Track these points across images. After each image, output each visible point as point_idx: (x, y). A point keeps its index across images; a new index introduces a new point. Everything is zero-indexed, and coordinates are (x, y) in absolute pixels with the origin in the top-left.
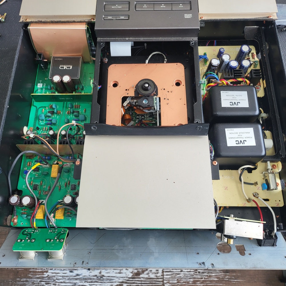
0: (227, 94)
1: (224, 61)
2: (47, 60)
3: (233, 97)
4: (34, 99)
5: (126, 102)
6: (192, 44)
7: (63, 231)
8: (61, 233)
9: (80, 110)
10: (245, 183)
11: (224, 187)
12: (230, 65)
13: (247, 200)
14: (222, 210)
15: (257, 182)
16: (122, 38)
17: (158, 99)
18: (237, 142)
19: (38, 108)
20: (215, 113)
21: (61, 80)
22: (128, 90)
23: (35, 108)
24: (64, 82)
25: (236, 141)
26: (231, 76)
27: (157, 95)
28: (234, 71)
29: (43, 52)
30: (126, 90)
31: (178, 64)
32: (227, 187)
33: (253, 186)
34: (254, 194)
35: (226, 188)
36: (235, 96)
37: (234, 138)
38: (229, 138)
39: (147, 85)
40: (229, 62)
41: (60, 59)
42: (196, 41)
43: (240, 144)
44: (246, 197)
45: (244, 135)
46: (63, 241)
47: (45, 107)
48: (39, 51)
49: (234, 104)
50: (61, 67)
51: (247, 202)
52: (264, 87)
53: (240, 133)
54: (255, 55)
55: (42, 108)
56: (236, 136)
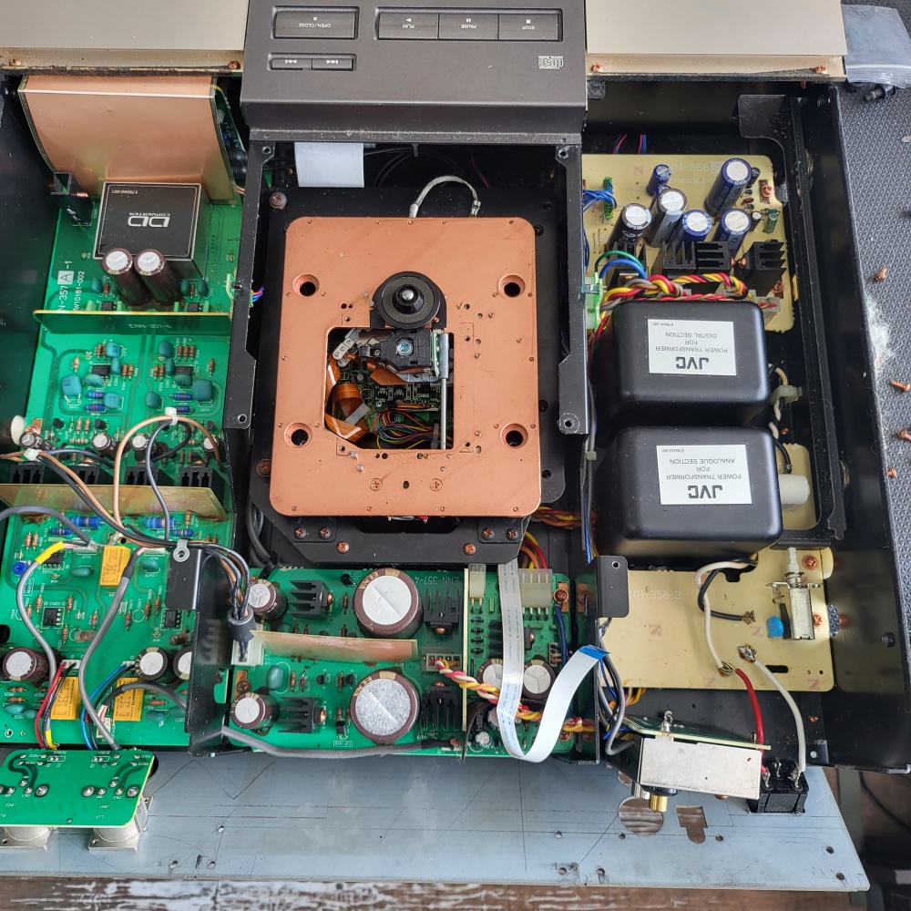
0: (669, 330)
1: (664, 214)
2: (87, 195)
3: (688, 339)
4: (47, 326)
5: (341, 345)
6: (563, 154)
7: (136, 761)
8: (129, 769)
9: (196, 362)
10: (714, 614)
11: (650, 626)
12: (685, 227)
13: (720, 670)
14: (641, 696)
15: (752, 613)
16: (331, 129)
17: (447, 337)
18: (693, 492)
19: (59, 353)
20: (628, 393)
21: (133, 265)
22: (348, 305)
23: (50, 353)
24: (141, 273)
25: (690, 488)
26: (685, 266)
27: (442, 324)
28: (698, 247)
29: (73, 166)
30: (344, 306)
31: (517, 220)
32: (659, 627)
33: (741, 624)
34: (743, 650)
35: (656, 630)
36: (694, 338)
37: (684, 477)
38: (669, 478)
39: (410, 295)
40: (682, 217)
41: (131, 192)
42: (575, 145)
43: (702, 497)
44: (715, 661)
45: (717, 469)
46: (135, 793)
47: (83, 351)
48: (58, 165)
49: (690, 365)
50: (133, 221)
51: (717, 675)
52: (793, 297)
53: (703, 461)
54: (770, 189)
55: (71, 356)
56: (691, 469)
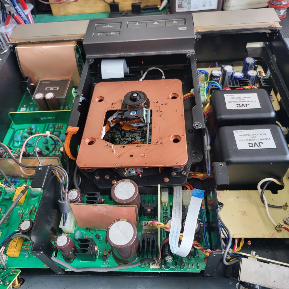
1: (226, 72)
3: (240, 99)
6: (189, 55)
7: (13, 272)
8: (9, 275)
9: (63, 130)
10: (270, 206)
11: (241, 212)
13: (276, 227)
15: (286, 203)
16: (112, 54)
17: (149, 111)
18: (251, 145)
19: (16, 130)
21: (44, 97)
23: (13, 130)
24: (46, 98)
25: (249, 144)
26: (236, 86)
33: (281, 210)
35: (244, 213)
37: (246, 140)
38: (240, 141)
40: (233, 73)
41: (48, 82)
42: (193, 53)
43: (255, 146)
45: (259, 137)
46: (8, 283)
47: (24, 129)
48: (26, 75)
49: (242, 106)
50: (47, 89)
51: (276, 232)
52: (278, 101)
53: (253, 135)
54: (263, 73)
55: (19, 130)
56: (249, 138)
